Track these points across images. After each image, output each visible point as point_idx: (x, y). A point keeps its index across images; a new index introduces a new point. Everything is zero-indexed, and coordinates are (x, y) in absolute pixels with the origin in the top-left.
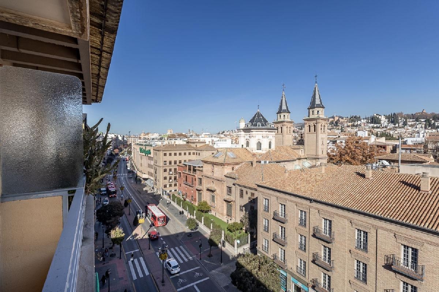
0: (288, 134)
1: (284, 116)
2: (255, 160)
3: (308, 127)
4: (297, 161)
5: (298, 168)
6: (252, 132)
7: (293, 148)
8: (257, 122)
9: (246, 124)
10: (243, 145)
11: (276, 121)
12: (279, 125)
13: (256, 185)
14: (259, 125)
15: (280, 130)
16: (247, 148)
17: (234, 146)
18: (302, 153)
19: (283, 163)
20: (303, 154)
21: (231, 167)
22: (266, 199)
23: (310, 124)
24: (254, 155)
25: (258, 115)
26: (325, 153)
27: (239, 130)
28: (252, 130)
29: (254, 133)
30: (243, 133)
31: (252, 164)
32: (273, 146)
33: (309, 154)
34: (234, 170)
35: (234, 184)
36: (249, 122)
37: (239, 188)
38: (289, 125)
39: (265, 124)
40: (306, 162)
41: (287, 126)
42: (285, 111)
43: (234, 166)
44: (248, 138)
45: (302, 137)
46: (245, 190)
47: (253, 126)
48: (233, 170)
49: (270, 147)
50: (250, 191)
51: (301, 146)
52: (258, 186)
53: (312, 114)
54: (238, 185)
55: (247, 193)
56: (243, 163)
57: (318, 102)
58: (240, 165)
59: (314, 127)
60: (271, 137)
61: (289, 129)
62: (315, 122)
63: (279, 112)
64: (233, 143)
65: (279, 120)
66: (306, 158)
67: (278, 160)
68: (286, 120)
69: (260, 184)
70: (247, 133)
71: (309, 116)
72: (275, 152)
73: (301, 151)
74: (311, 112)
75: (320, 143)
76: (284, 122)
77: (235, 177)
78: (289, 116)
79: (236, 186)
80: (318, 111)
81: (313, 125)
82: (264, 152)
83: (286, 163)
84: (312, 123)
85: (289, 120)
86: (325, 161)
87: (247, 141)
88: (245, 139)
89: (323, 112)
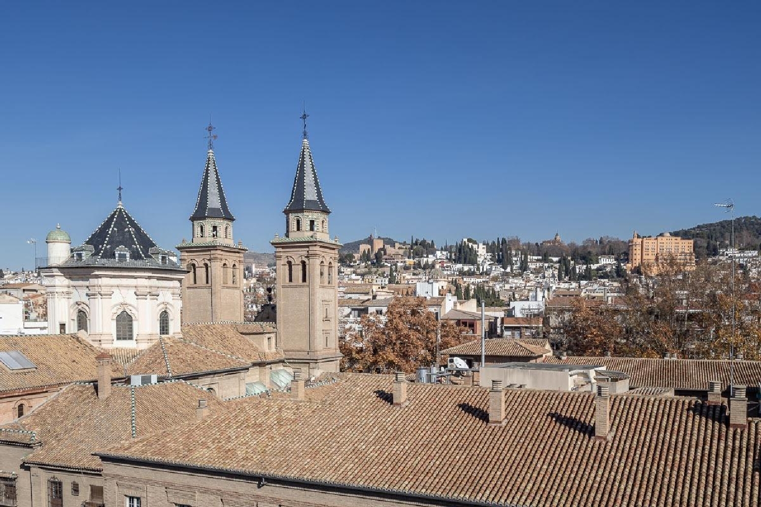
0: (228, 288)
1: (215, 228)
2: (106, 374)
3: (287, 267)
4: (257, 370)
5: (258, 390)
6: (97, 277)
7: (245, 331)
8: (114, 243)
9: (72, 251)
10: (63, 326)
11: (188, 243)
12: (199, 260)
13: (95, 455)
14: (123, 257)
15: (201, 272)
16: (82, 334)
17: (34, 329)
18: (269, 345)
19: (208, 380)
20: (274, 350)
21: (12, 405)
22: (132, 498)
23: (290, 259)
24: (102, 356)
25: (121, 219)
26: (334, 344)
27: (44, 269)
28: (97, 273)
29: (104, 282)
30: (61, 281)
31: (96, 388)
32: (175, 327)
33: (289, 347)
34: (26, 413)
35: (25, 467)
36: (87, 243)
37: (44, 477)
38: (231, 259)
39: (146, 252)
40: (283, 373)
41: (223, 262)
42: (215, 214)
43: (23, 402)
44: (85, 299)
45: (270, 299)
46: (67, 480)
47: (102, 257)
48: (21, 414)
49: (164, 329)
50: (85, 482)
51: (267, 326)
52: (105, 458)
53: (295, 229)
54: (42, 466)
55: (76, 489)
56: (64, 388)
57: (310, 194)
58: (52, 396)
59: (300, 267)
60: (166, 296)
61: (230, 270)
62: (303, 252)
63: (200, 214)
64: (33, 315)
65: (198, 241)
66: (283, 362)
67: (190, 371)
68: (221, 241)
69: (113, 453)
70: (80, 283)
71: (287, 236)
72: (180, 345)
73: (266, 341)
74: (293, 226)
75: (319, 315)
76: (214, 248)
77: (27, 441)
78: (230, 230)
79: (34, 470)
80: (312, 222)
81: (298, 261)
82: (144, 346)
83: (216, 378)
84: (297, 256)
85: (230, 242)
86: (334, 367)
87: (80, 311)
88: (72, 301)
89: (326, 224)
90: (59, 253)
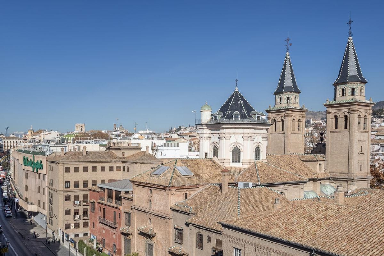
0: (295, 133)
1: (288, 98)
2: (227, 180)
3: (334, 120)
4: (311, 184)
5: (312, 196)
6: (223, 128)
7: (304, 159)
8: (233, 110)
9: (212, 115)
10: (206, 154)
11: (272, 108)
12: (278, 118)
13: (219, 223)
14: (236, 117)
15: (279, 124)
16: (215, 159)
17: (193, 155)
18: (320, 168)
19: (281, 187)
20: (323, 172)
21: (182, 193)
22: (237, 249)
23: (337, 114)
24: (225, 171)
25: (237, 97)
26: (366, 169)
27: (199, 125)
28: (224, 126)
29: (227, 131)
30: (206, 131)
31: (221, 187)
32: (263, 156)
33: (334, 170)
34: (189, 198)
35: (187, 224)
36: (219, 111)
37: (195, 230)
38: (297, 116)
39: (249, 114)
40: (329, 187)
41: (293, 118)
42: (289, 90)
43: (187, 192)
44: (217, 140)
45: (322, 139)
46: (206, 234)
47: (226, 118)
48: (186, 198)
49: (257, 157)
50: (214, 237)
51: (319, 157)
52: (224, 226)
53: (341, 95)
54: (194, 225)
55: (209, 240)
56: (206, 186)
57: (352, 71)
58: (200, 190)
59: (344, 119)
60: (259, 139)
61: (296, 123)
62: (346, 109)
63: (279, 91)
64: (193, 149)
65: (278, 106)
66: (329, 179)
67: (270, 182)
68: (292, 106)
69: (228, 223)
70: (216, 132)
71: (335, 100)
72: (265, 166)
73: (318, 166)
74: (340, 93)
75: (356, 149)
76: (288, 110)
77: (188, 212)
78: (297, 99)
79: (191, 226)
80: (353, 90)
81: (342, 116)
82: (246, 166)
83: (286, 186)
84: (341, 113)
85: (297, 106)
86: (366, 185)
87: (215, 147)
88: (211, 142)
89: (363, 90)
90: (206, 117)
